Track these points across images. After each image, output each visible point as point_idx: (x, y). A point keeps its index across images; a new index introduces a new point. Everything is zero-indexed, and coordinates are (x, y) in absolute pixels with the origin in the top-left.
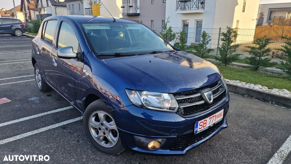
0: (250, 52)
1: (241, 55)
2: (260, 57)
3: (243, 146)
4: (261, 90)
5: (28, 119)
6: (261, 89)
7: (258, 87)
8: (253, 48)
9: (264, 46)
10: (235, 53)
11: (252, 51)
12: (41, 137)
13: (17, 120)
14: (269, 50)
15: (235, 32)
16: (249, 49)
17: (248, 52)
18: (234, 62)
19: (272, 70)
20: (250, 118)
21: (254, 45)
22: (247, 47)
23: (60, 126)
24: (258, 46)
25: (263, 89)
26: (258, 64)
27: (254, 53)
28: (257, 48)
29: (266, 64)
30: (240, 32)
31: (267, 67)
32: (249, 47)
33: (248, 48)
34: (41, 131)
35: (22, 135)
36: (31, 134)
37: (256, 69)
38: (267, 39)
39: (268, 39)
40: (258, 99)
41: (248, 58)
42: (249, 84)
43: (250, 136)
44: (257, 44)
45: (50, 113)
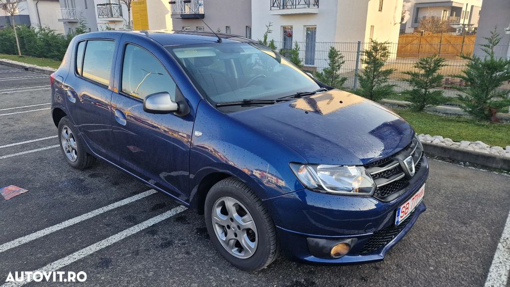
0: (411, 82)
1: (394, 87)
2: (426, 89)
3: (449, 237)
4: (444, 144)
5: (78, 222)
6: (443, 142)
7: (438, 140)
8: (415, 75)
9: (434, 70)
10: (386, 84)
11: (414, 79)
12: (118, 251)
13: (58, 225)
14: (440, 77)
15: (385, 49)
16: (409, 77)
17: (407, 81)
18: (385, 98)
19: (444, 109)
20: (443, 191)
21: (417, 70)
22: (405, 73)
23: (143, 230)
24: (423, 72)
25: (447, 142)
26: (425, 100)
27: (417, 84)
28: (422, 75)
29: (437, 100)
30: (392, 48)
31: (438, 105)
32: (408, 73)
33: (407, 75)
34: (114, 241)
35: (82, 251)
36: (98, 249)
37: (421, 109)
38: (437, 60)
39: (439, 61)
40: (443, 159)
41: (407, 92)
42: (423, 134)
43: (453, 220)
44: (422, 68)
45: (113, 208)
